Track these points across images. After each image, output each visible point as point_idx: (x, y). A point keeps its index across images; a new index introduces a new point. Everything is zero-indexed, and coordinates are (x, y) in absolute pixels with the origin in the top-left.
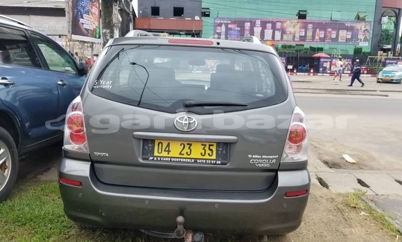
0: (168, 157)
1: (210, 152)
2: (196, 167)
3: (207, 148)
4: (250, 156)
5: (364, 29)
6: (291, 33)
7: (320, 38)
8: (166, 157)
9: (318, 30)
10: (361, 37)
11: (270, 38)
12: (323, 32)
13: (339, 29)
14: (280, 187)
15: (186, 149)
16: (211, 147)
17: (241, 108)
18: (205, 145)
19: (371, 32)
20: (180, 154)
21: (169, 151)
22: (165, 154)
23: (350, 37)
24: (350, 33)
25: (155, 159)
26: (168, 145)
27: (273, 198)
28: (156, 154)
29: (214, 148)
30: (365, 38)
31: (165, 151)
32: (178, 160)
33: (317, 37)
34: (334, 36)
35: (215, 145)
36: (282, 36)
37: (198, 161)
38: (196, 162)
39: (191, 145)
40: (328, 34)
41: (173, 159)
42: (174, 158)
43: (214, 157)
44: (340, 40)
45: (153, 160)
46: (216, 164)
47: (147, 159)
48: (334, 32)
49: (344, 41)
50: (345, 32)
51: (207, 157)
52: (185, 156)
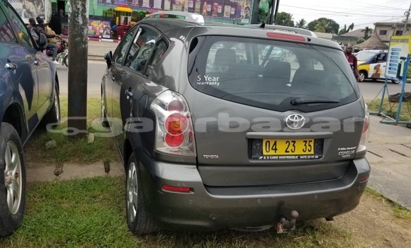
0: (276, 155)
1: (309, 148)
2: (300, 163)
3: (307, 145)
4: (339, 149)
5: (245, 6)
6: (180, 4)
7: (207, 12)
8: (274, 156)
9: (205, 3)
10: (243, 14)
11: (159, 7)
12: (210, 6)
13: (225, 4)
14: (360, 174)
15: (291, 147)
16: (310, 143)
17: (335, 104)
18: (306, 142)
19: (251, 9)
20: (286, 151)
21: (276, 149)
22: (272, 152)
23: (233, 13)
24: (233, 9)
25: (265, 158)
26: (275, 144)
27: (355, 183)
28: (265, 153)
29: (312, 144)
30: (247, 15)
31: (272, 149)
32: (284, 157)
33: (205, 11)
34: (220, 11)
35: (313, 140)
36: (171, 6)
37: (301, 157)
38: (299, 158)
39: (294, 142)
40: (215, 8)
41: (280, 157)
42: (281, 155)
43: (312, 152)
44: (225, 16)
45: (263, 159)
46: (314, 158)
47: (258, 159)
48: (220, 7)
49: (229, 17)
50: (230, 7)
51: (307, 153)
52: (290, 153)
